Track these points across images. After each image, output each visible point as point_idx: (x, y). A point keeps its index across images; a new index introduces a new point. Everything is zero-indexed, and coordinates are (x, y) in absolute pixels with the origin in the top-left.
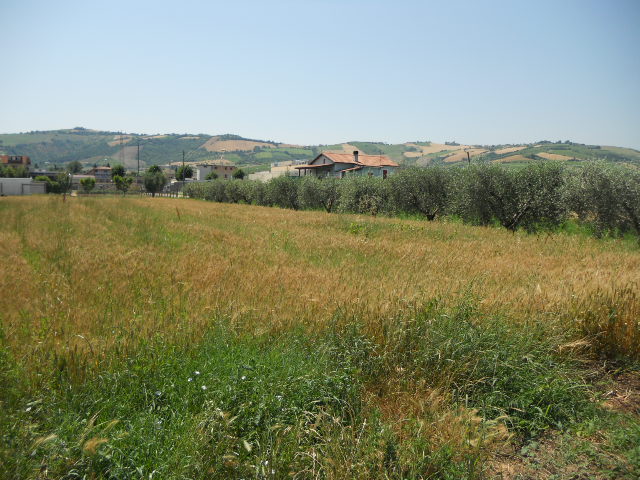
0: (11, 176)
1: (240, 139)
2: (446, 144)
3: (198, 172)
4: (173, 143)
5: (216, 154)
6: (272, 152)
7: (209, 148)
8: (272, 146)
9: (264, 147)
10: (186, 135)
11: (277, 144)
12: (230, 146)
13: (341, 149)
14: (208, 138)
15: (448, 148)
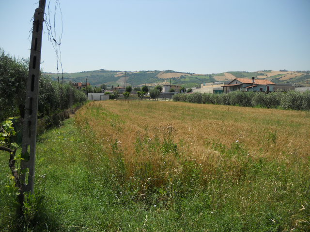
0: (95, 92)
1: (174, 72)
2: (281, 71)
3: (164, 88)
4: (143, 75)
5: (163, 80)
6: (190, 78)
7: (159, 77)
8: (189, 75)
9: (185, 76)
10: (149, 71)
11: (191, 74)
12: (169, 76)
13: (224, 75)
14: (159, 72)
15: (281, 73)
